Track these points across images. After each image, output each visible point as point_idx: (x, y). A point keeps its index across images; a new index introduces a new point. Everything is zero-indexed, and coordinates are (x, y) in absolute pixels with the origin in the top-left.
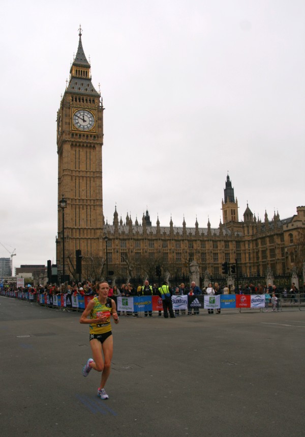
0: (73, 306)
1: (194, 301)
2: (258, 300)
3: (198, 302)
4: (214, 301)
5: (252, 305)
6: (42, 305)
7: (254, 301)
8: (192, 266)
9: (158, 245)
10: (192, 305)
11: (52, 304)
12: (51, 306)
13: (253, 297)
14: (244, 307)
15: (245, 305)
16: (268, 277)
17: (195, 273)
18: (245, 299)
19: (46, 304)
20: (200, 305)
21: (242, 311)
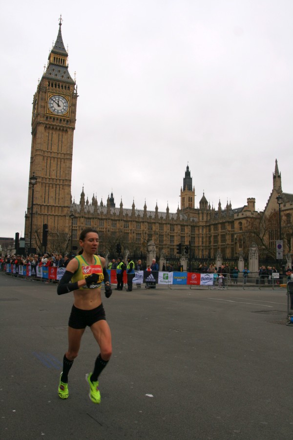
9: (120, 225)
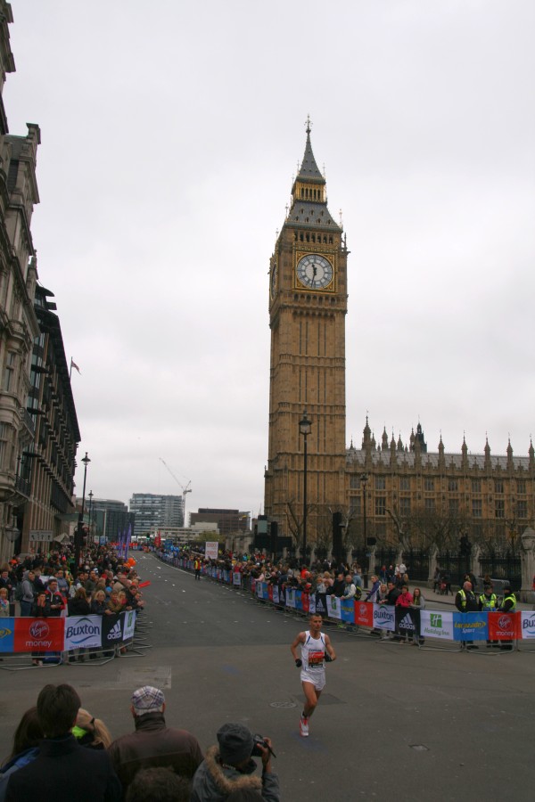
8: (526, 538)
9: (440, 486)
17: (531, 551)
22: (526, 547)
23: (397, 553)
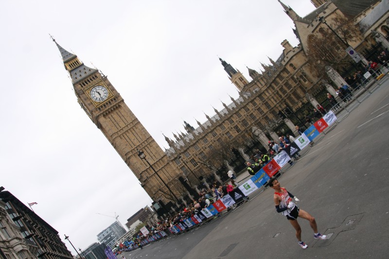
0: (208, 217)
1: (291, 150)
2: (329, 118)
3: (294, 149)
4: (303, 140)
5: (329, 123)
6: (179, 233)
7: (327, 120)
8: (254, 132)
10: (291, 154)
11: (187, 228)
12: (188, 230)
13: (325, 118)
14: (324, 128)
15: (324, 126)
16: (311, 100)
17: (260, 135)
18: (321, 123)
19: (182, 230)
20: (297, 150)
21: (325, 133)
22: (257, 135)
23: (214, 175)
